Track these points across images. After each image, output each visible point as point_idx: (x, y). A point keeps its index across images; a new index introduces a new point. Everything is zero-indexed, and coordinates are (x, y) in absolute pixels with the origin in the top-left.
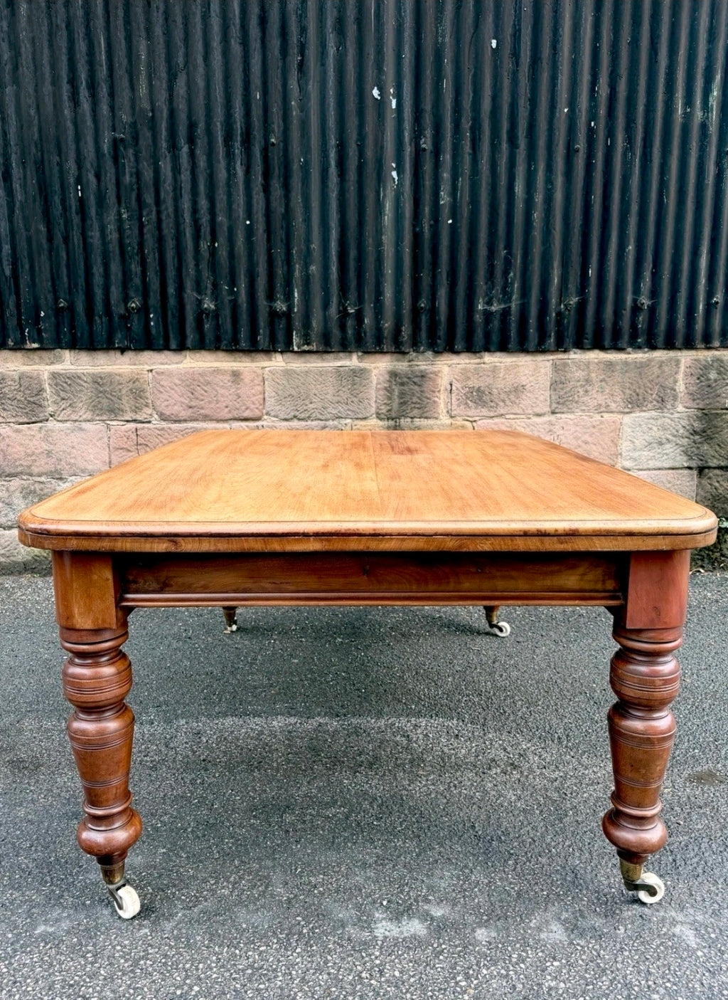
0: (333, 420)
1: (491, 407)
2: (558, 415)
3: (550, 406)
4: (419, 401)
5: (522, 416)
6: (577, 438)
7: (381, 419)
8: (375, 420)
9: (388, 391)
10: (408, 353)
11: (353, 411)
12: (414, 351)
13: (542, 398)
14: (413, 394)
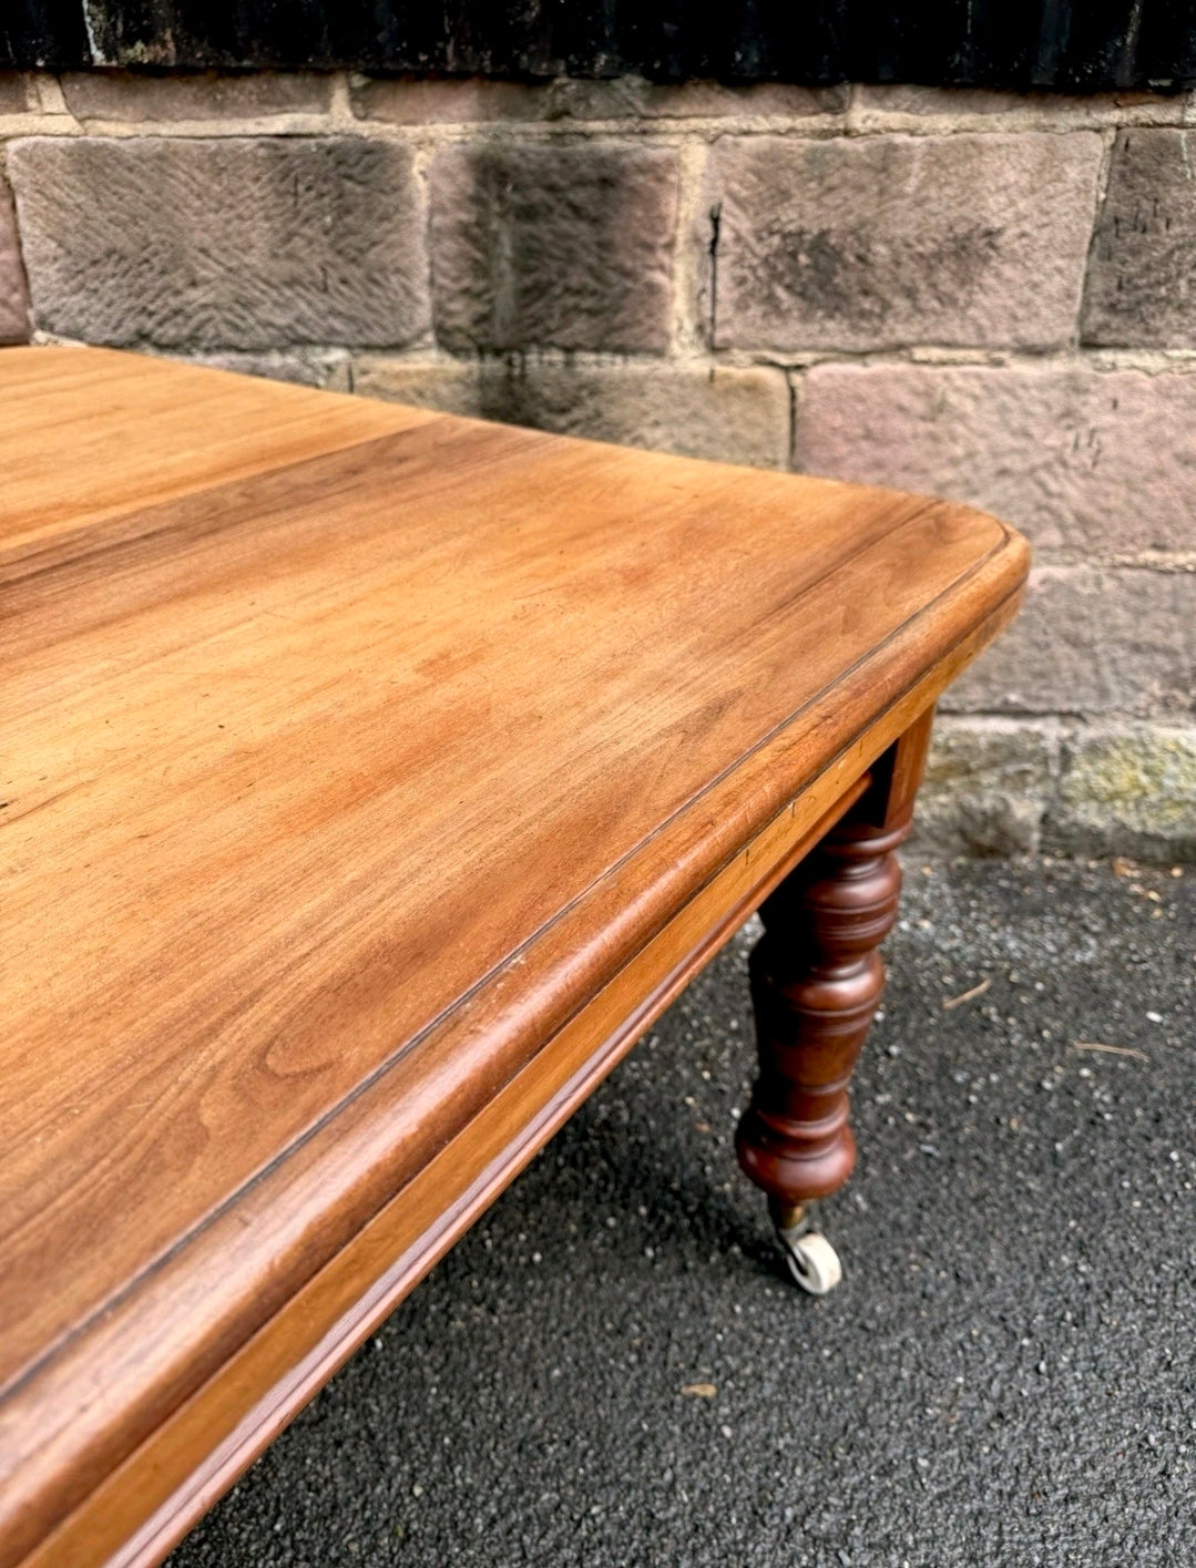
0: (283, 351)
1: (863, 314)
2: (1106, 356)
3: (1082, 319)
4: (592, 283)
5: (975, 355)
6: (1157, 444)
7: (455, 352)
8: (434, 354)
9: (473, 240)
10: (545, 81)
11: (352, 319)
12: (571, 71)
13: (1055, 285)
14: (571, 257)
